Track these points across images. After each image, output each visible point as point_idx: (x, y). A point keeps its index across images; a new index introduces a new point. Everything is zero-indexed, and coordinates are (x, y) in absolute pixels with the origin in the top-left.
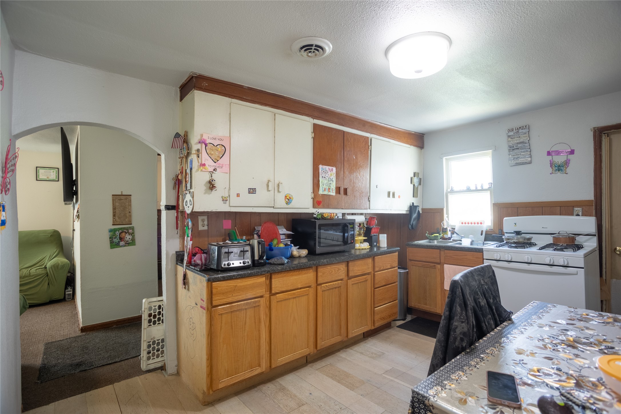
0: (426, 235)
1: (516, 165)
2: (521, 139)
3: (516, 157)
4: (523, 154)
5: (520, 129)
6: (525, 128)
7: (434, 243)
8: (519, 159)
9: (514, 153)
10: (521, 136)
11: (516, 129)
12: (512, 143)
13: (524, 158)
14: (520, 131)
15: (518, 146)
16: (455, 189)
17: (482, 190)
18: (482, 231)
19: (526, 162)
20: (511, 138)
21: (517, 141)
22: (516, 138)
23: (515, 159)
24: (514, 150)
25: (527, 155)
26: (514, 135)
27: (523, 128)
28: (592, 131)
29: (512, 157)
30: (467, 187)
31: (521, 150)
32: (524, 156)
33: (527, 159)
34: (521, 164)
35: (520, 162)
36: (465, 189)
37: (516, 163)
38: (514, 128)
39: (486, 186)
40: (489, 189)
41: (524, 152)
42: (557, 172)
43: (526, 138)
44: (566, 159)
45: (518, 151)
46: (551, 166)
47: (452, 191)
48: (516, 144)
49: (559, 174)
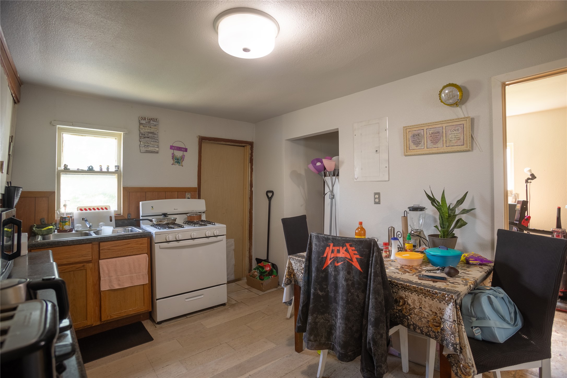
0: (34, 229)
1: (146, 152)
2: (152, 130)
3: (147, 144)
4: (153, 143)
5: (151, 120)
6: (155, 120)
7: (49, 238)
8: (149, 147)
9: (145, 141)
10: (152, 127)
11: (148, 119)
12: (143, 131)
13: (153, 147)
14: (152, 122)
15: (149, 135)
16: (71, 167)
17: (108, 172)
18: (111, 217)
19: (155, 151)
20: (143, 126)
21: (149, 131)
22: (147, 127)
23: (146, 146)
24: (145, 137)
25: (156, 145)
26: (146, 124)
27: (154, 120)
28: (197, 138)
29: (143, 144)
30: (89, 168)
31: (152, 139)
32: (153, 146)
33: (155, 148)
34: (151, 152)
35: (150, 150)
36: (86, 169)
37: (146, 151)
38: (147, 118)
39: (112, 169)
40: (116, 172)
41: (153, 142)
42: (176, 163)
43: (156, 130)
44: (182, 155)
45: (149, 140)
46: (173, 158)
47: (67, 170)
48: (147, 133)
49: (177, 165)
